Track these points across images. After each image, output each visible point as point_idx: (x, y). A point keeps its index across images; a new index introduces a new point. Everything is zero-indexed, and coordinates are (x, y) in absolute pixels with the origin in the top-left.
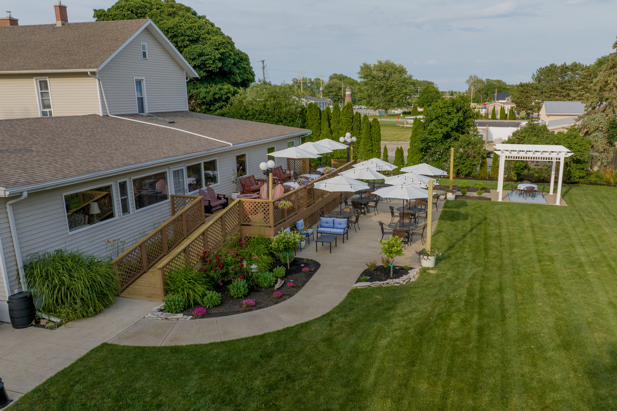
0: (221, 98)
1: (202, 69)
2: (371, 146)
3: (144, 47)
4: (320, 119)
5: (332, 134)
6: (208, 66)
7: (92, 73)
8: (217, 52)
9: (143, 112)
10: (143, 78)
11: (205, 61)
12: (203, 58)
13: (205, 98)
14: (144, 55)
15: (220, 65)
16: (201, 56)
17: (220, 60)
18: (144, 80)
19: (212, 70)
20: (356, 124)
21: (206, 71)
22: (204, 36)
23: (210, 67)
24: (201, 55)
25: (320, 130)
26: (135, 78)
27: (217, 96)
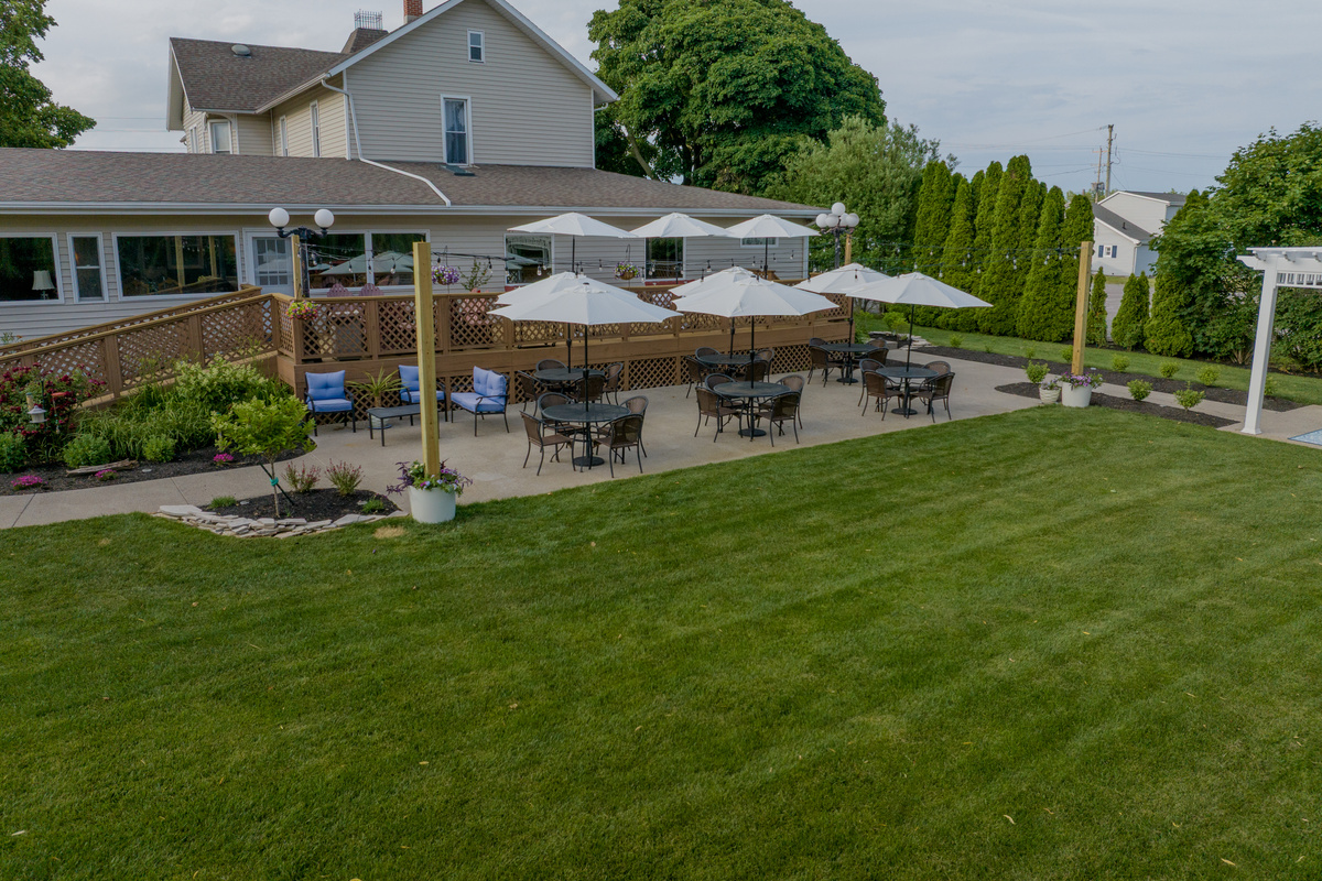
0: (777, 161)
1: (742, 103)
2: (1056, 267)
3: (476, 39)
4: (953, 200)
5: (974, 237)
6: (751, 96)
7: (328, 81)
8: (771, 66)
9: (463, 160)
10: (468, 97)
11: (746, 86)
12: (743, 81)
13: (743, 161)
14: (476, 53)
15: (775, 92)
16: (739, 77)
17: (779, 82)
18: (469, 102)
19: (761, 104)
20: (1023, 212)
21: (749, 107)
22: (753, 38)
23: (756, 98)
24: (737, 74)
25: (948, 226)
26: (443, 96)
27: (766, 158)
